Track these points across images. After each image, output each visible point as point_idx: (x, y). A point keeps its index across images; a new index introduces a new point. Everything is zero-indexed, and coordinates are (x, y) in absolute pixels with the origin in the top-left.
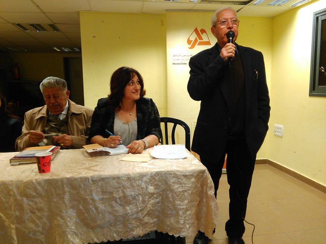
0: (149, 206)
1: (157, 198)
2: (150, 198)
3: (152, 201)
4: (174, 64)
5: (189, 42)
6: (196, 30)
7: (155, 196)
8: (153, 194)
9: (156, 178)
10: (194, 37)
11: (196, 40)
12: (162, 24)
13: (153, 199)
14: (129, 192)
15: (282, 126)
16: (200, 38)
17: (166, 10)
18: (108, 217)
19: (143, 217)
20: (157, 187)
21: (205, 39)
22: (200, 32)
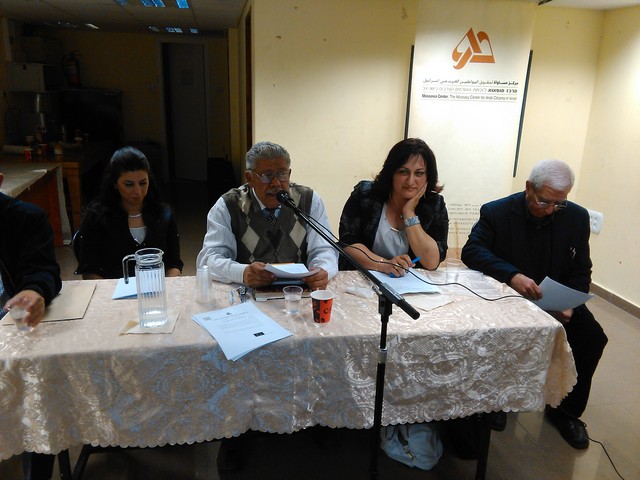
0: (477, 375)
1: (488, 364)
2: (479, 363)
3: (482, 369)
4: (424, 96)
5: (456, 55)
6: (470, 34)
7: (487, 361)
8: (484, 358)
9: (492, 336)
10: (465, 47)
11: (468, 53)
12: (405, 16)
13: (483, 365)
14: (452, 357)
15: (600, 214)
18: (419, 391)
19: (466, 391)
20: (490, 347)
21: (485, 51)
22: (476, 38)
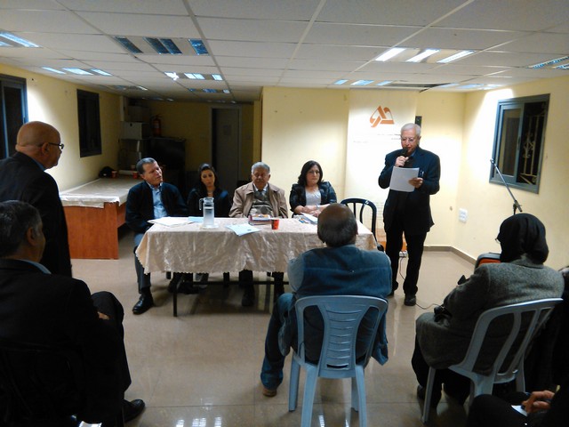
4: (355, 142)
5: (372, 120)
6: (380, 109)
10: (377, 115)
11: (379, 119)
12: (345, 99)
15: (466, 211)
16: (384, 117)
17: (351, 89)
21: (388, 117)
22: (383, 111)
